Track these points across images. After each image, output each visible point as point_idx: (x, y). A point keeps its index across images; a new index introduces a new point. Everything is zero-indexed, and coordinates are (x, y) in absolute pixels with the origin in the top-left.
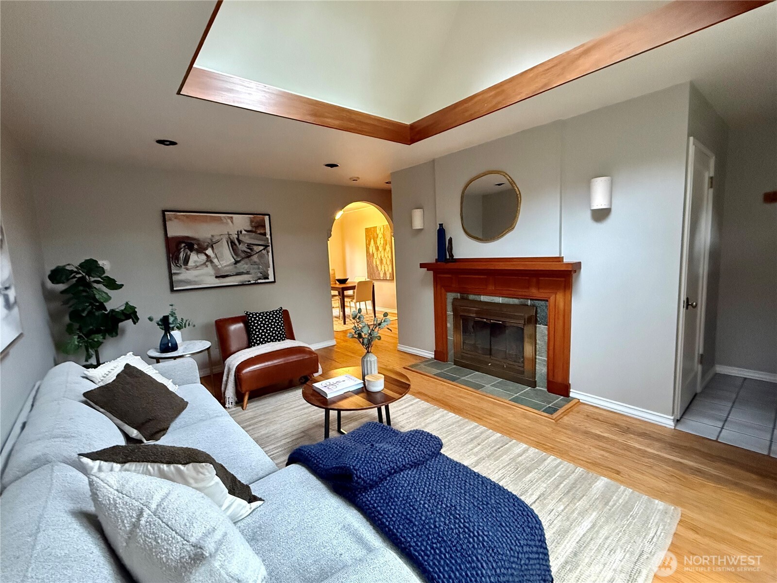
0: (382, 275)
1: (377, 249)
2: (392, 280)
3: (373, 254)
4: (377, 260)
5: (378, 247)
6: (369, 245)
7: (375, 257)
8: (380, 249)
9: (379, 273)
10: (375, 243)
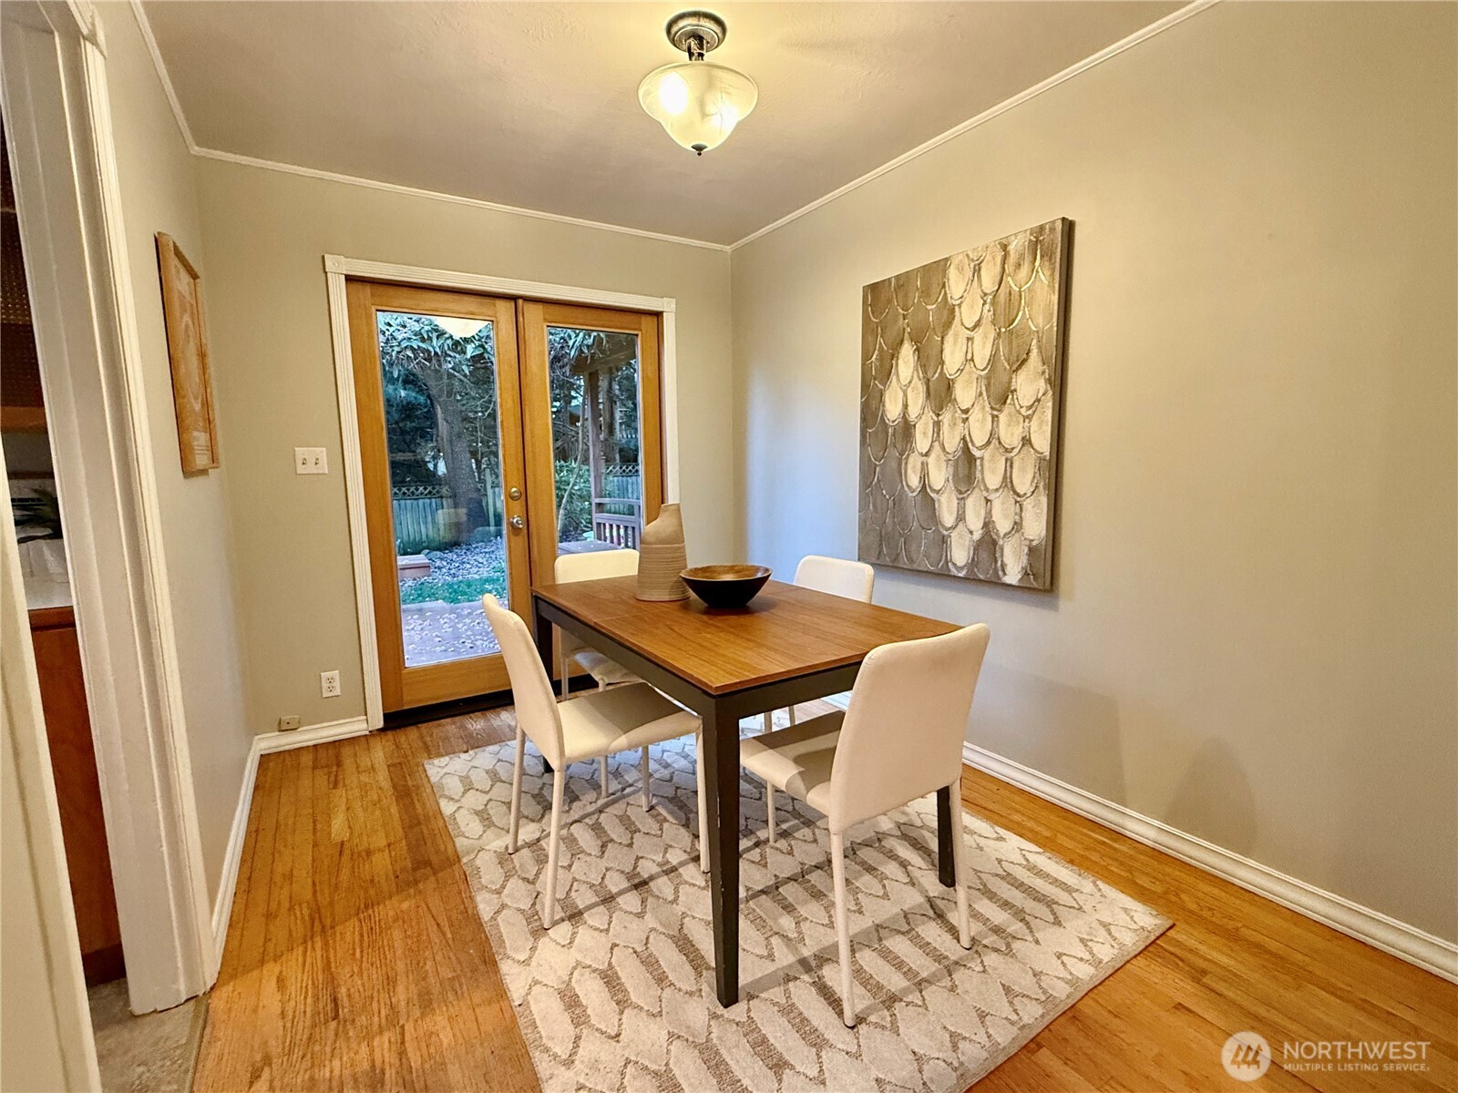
0: (960, 554)
1: (940, 394)
2: (1045, 591)
3: (907, 429)
4: (931, 460)
5: (949, 386)
6: (886, 372)
7: (922, 441)
8: (965, 394)
9: (943, 541)
10: (929, 359)
